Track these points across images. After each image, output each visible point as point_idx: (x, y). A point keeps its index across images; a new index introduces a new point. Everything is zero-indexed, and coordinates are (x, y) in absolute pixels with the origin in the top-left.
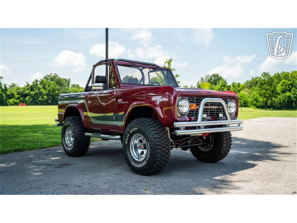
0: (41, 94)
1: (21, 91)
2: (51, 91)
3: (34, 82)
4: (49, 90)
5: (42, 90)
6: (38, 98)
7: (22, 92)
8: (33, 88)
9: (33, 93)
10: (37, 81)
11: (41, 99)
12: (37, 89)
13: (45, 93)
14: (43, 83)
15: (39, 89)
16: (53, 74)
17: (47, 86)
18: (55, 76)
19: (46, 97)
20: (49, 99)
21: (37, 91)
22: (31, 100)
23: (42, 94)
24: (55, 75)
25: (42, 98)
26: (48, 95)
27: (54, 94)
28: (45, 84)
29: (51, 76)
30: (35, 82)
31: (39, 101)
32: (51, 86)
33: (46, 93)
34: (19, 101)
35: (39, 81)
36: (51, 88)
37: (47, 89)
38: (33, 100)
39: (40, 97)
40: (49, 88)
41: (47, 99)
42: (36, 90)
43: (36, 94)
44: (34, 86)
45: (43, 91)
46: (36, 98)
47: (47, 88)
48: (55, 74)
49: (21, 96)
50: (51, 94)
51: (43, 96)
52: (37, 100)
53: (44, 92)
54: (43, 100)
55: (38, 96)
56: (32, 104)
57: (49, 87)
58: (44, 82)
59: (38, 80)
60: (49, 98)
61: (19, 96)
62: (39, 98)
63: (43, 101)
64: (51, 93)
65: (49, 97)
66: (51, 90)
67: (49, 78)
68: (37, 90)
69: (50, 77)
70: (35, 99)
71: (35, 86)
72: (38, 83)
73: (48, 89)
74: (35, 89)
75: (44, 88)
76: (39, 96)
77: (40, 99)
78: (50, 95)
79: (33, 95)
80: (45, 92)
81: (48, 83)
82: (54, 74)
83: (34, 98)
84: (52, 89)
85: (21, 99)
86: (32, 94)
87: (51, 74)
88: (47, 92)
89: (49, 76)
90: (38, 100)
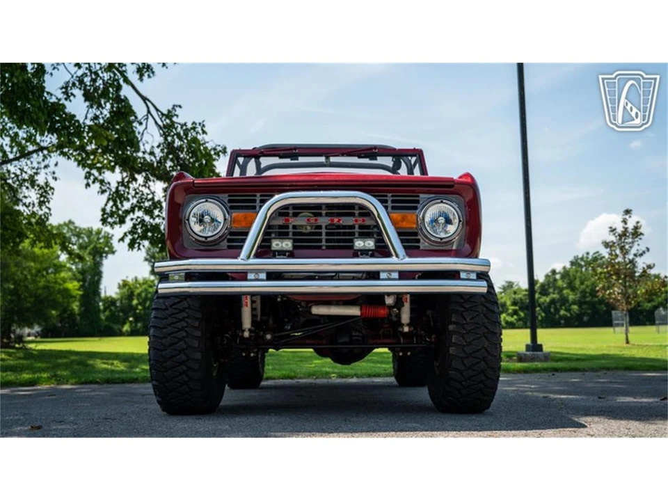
0: (564, 301)
1: (520, 296)
2: (587, 292)
3: (547, 276)
4: (584, 292)
5: (567, 293)
6: (557, 311)
7: (521, 299)
8: (547, 290)
9: (545, 301)
10: (554, 272)
11: (565, 313)
12: (554, 290)
13: (574, 300)
14: (568, 275)
15: (561, 290)
16: (591, 254)
17: (577, 283)
18: (596, 257)
19: (575, 307)
20: (583, 311)
21: (556, 296)
22: (542, 316)
23: (568, 301)
24: (596, 255)
25: (566, 310)
26: (580, 303)
27: (596, 299)
28: (572, 277)
29: (587, 258)
30: (550, 274)
31: (561, 317)
32: (587, 281)
33: (577, 299)
34: (516, 319)
35: (559, 273)
36: (587, 286)
37: (577, 289)
38: (546, 316)
39: (563, 308)
40: (583, 287)
41: (577, 312)
42: (554, 293)
43: (553, 301)
44: (549, 284)
45: (569, 295)
46: (552, 310)
47: (577, 286)
48: (598, 252)
49: (521, 309)
50: (588, 299)
51: (570, 305)
52: (555, 315)
53: (571, 297)
54: (569, 315)
55: (558, 307)
56: (544, 325)
57: (582, 283)
58: (571, 274)
59: (557, 271)
60: (582, 309)
61: (517, 308)
62: (559, 311)
63: (568, 317)
64: (588, 297)
65: (584, 307)
66: (588, 290)
67: (583, 263)
68: (556, 292)
69: (584, 261)
70: (551, 313)
71: (551, 285)
72: (558, 277)
73: (580, 290)
74: (551, 290)
75: (571, 287)
76: (561, 306)
77: (562, 312)
78: (585, 303)
79: (546, 304)
80: (573, 297)
81: (579, 274)
82: (595, 253)
83: (550, 311)
84: (590, 288)
85: (520, 315)
86: (543, 303)
87: (588, 253)
88: (578, 295)
89: (582, 259)
90: (557, 316)
